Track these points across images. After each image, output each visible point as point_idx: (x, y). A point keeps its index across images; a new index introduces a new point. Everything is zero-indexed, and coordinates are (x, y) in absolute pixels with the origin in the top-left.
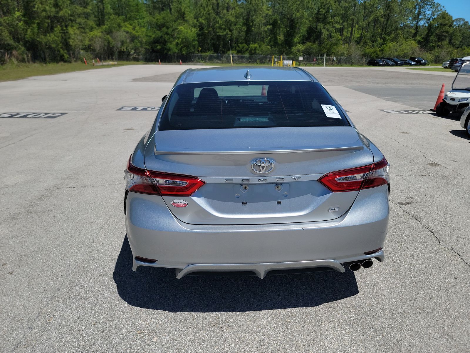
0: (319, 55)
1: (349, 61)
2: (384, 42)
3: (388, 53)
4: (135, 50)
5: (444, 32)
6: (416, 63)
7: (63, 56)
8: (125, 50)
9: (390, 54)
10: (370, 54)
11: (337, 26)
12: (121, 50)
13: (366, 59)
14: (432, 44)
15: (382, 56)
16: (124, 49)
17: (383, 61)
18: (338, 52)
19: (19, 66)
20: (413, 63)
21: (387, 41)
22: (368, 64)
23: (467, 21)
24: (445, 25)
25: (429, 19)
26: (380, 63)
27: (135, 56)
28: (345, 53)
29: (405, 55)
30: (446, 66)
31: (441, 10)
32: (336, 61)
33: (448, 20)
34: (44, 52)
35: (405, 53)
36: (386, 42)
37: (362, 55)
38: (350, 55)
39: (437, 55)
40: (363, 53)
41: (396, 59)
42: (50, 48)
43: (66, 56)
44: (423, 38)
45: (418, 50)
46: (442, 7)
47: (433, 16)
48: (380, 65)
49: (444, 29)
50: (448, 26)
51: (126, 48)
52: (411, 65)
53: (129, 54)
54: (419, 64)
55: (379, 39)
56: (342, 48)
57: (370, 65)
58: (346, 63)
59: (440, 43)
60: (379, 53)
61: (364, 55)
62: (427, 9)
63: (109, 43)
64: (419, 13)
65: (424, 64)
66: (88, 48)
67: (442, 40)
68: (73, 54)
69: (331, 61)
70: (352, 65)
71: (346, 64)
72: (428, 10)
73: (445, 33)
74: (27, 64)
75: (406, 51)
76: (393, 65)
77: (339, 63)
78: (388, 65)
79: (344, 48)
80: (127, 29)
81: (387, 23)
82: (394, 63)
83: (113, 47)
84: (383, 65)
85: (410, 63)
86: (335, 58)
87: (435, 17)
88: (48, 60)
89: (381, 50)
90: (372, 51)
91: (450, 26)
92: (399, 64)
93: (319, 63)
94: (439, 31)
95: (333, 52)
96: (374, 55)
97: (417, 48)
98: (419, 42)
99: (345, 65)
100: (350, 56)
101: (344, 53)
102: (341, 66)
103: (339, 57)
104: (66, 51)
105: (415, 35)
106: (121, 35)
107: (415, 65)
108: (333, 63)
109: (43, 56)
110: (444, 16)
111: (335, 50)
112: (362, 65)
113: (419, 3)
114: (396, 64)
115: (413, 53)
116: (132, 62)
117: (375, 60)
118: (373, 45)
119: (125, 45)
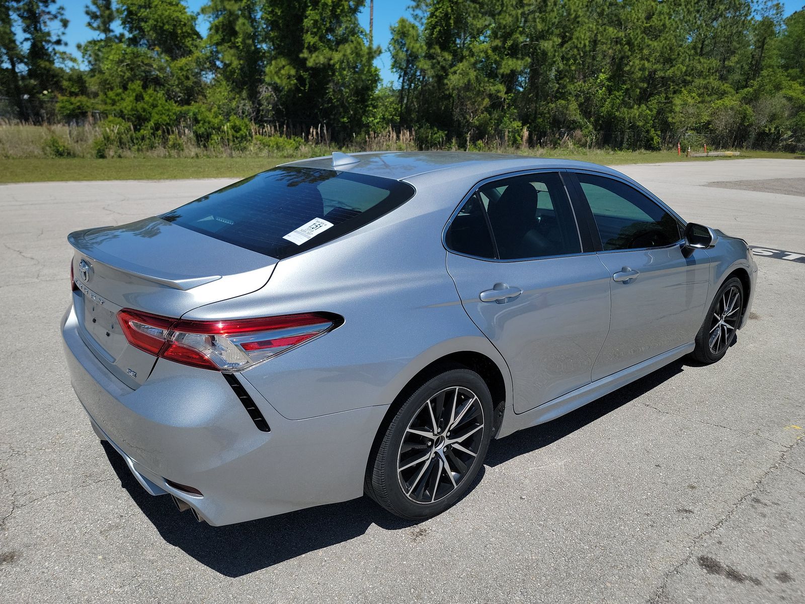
4: (795, 131)
7: (652, 139)
8: (773, 130)
12: (764, 130)
16: (770, 130)
19: (573, 153)
27: (790, 143)
34: (623, 133)
42: (633, 127)
43: (657, 140)
51: (775, 128)
53: (778, 138)
63: (744, 118)
66: (704, 128)
68: (670, 137)
74: (587, 150)
80: (791, 93)
83: (751, 125)
88: (625, 145)
104: (659, 133)
106: (775, 103)
109: (619, 139)
116: (780, 153)
119: (777, 122)
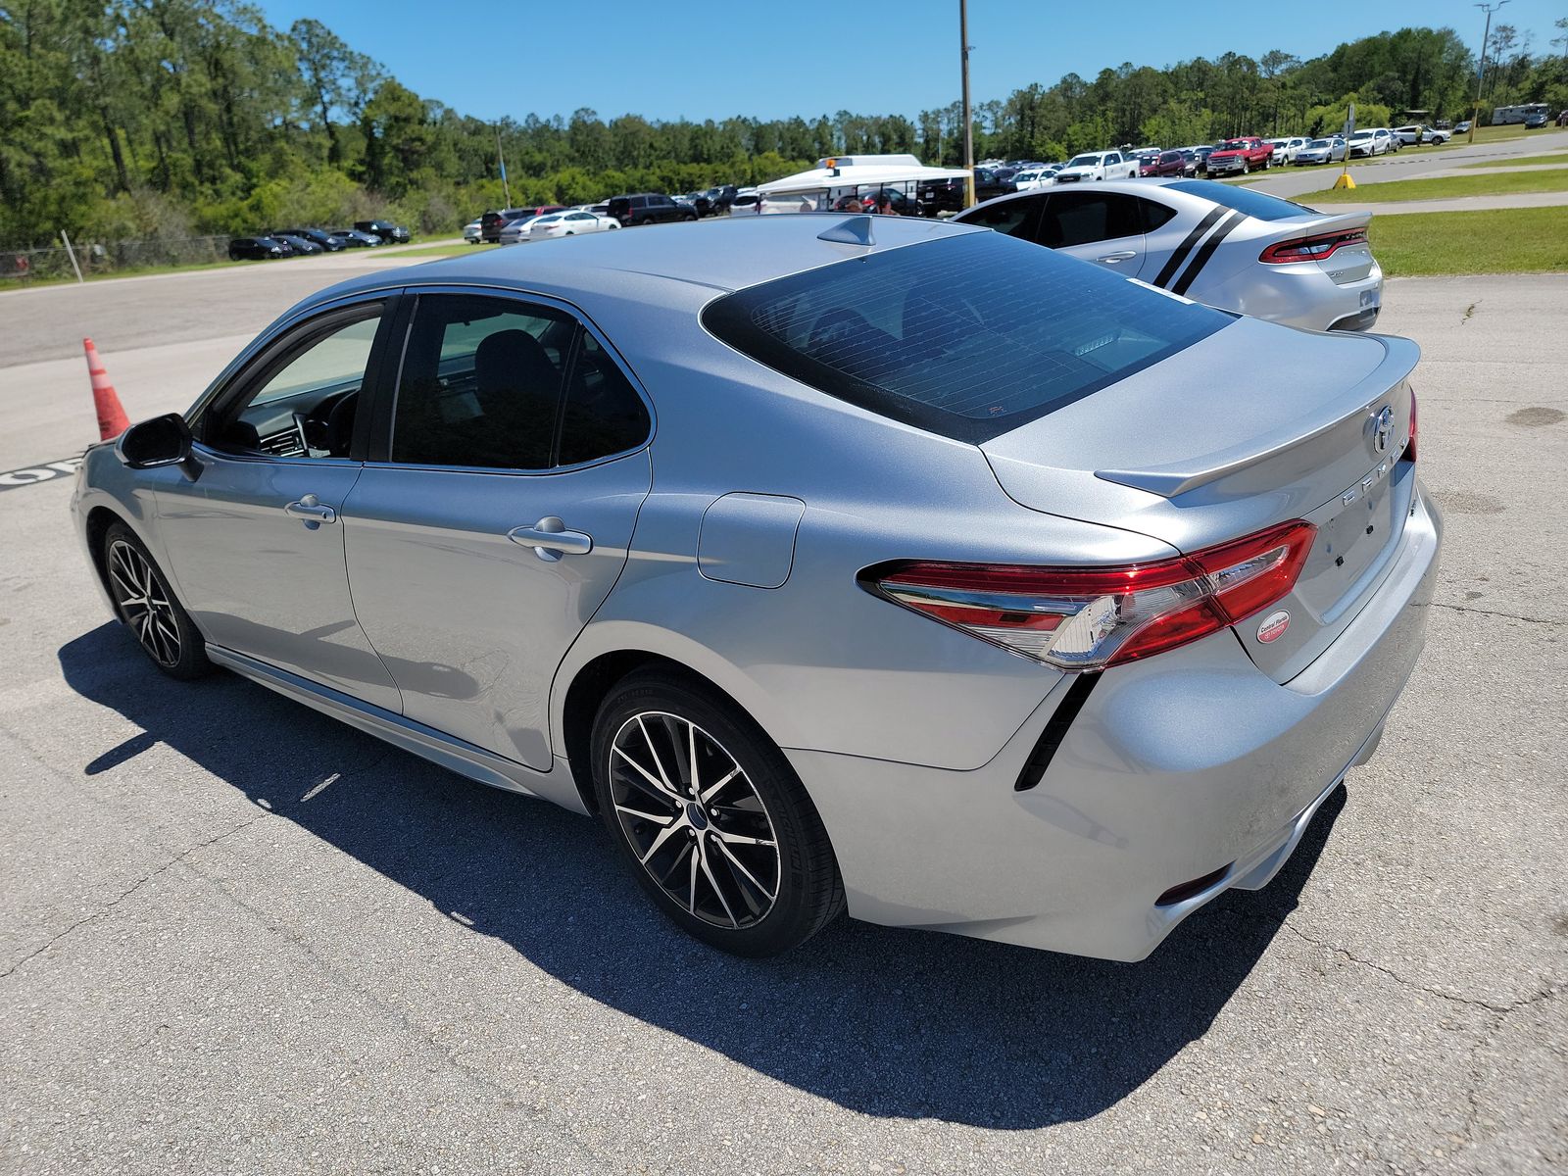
0: (28, 245)
1: (155, 254)
2: (249, 179)
3: (280, 215)
5: (413, 140)
6: (379, 238)
9: (286, 218)
10: (222, 223)
11: (56, 132)
13: (214, 239)
14: (394, 180)
15: (265, 225)
17: (280, 241)
18: (100, 224)
20: (372, 239)
21: (258, 177)
22: (230, 255)
23: (450, 107)
24: (407, 120)
25: (357, 104)
26: (273, 250)
28: (131, 225)
29: (335, 218)
30: (475, 237)
31: (379, 74)
32: (107, 257)
33: (410, 105)
35: (331, 210)
36: (255, 180)
37: (197, 227)
38: (151, 233)
39: (422, 209)
40: (193, 221)
41: (318, 232)
44: (361, 162)
45: (362, 198)
46: (379, 67)
47: (365, 92)
48: (274, 256)
49: (409, 131)
50: (417, 122)
52: (368, 245)
54: (388, 240)
55: (228, 171)
56: (113, 211)
57: (240, 258)
58: (148, 261)
59: (415, 175)
60: (252, 217)
61: (204, 227)
62: (339, 73)
64: (319, 84)
65: (404, 240)
67: (418, 165)
69: (88, 261)
70: (174, 265)
71: (152, 265)
72: (343, 75)
73: (418, 143)
75: (332, 205)
76: (315, 252)
77: (122, 262)
78: (299, 252)
79: (118, 208)
81: (231, 119)
82: (316, 245)
84: (286, 255)
85: (363, 241)
86: (98, 249)
87: (370, 96)
89: (253, 206)
90: (225, 213)
91: (422, 122)
92: (334, 245)
93: (39, 272)
94: (399, 137)
95: (81, 228)
96: (236, 223)
97: (359, 192)
98: (354, 176)
99: (150, 267)
100: (153, 235)
101: (124, 228)
102: (136, 271)
103: (114, 244)
105: (335, 155)
107: (379, 244)
108: (101, 266)
110: (393, 92)
111: (85, 218)
112: (210, 261)
113: (305, 52)
114: (327, 248)
115: (355, 211)
117: (253, 242)
118: (217, 193)
